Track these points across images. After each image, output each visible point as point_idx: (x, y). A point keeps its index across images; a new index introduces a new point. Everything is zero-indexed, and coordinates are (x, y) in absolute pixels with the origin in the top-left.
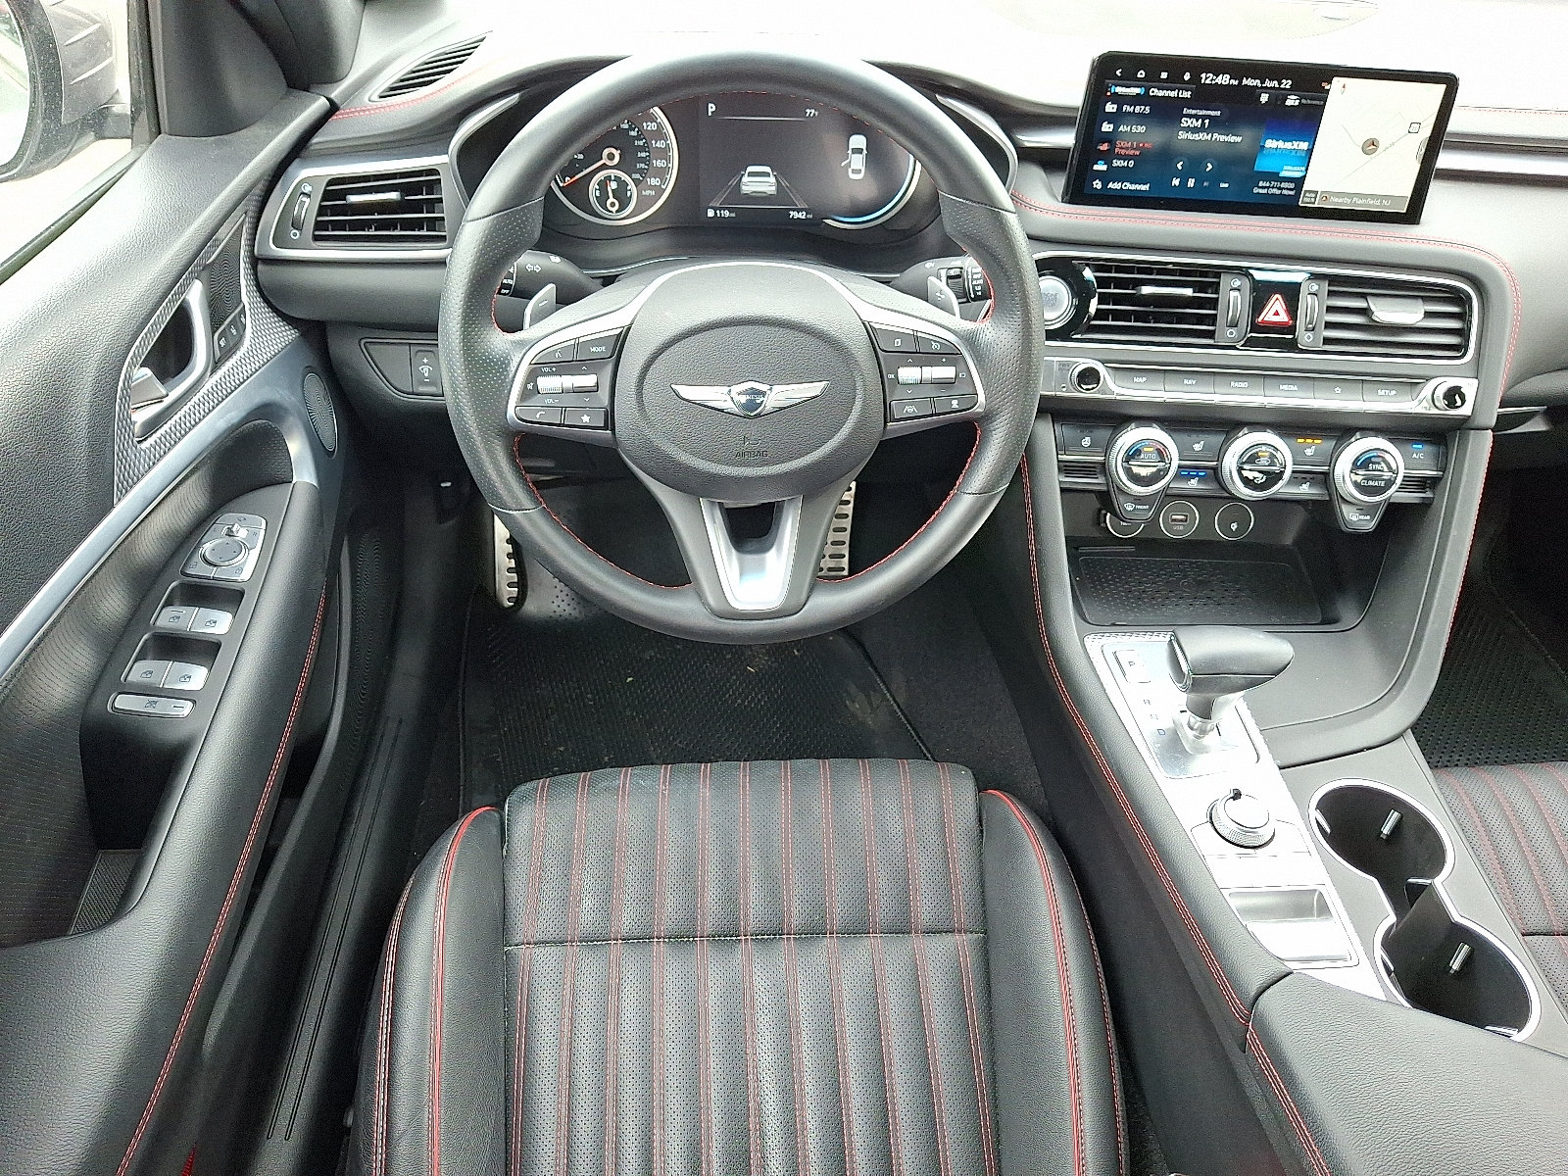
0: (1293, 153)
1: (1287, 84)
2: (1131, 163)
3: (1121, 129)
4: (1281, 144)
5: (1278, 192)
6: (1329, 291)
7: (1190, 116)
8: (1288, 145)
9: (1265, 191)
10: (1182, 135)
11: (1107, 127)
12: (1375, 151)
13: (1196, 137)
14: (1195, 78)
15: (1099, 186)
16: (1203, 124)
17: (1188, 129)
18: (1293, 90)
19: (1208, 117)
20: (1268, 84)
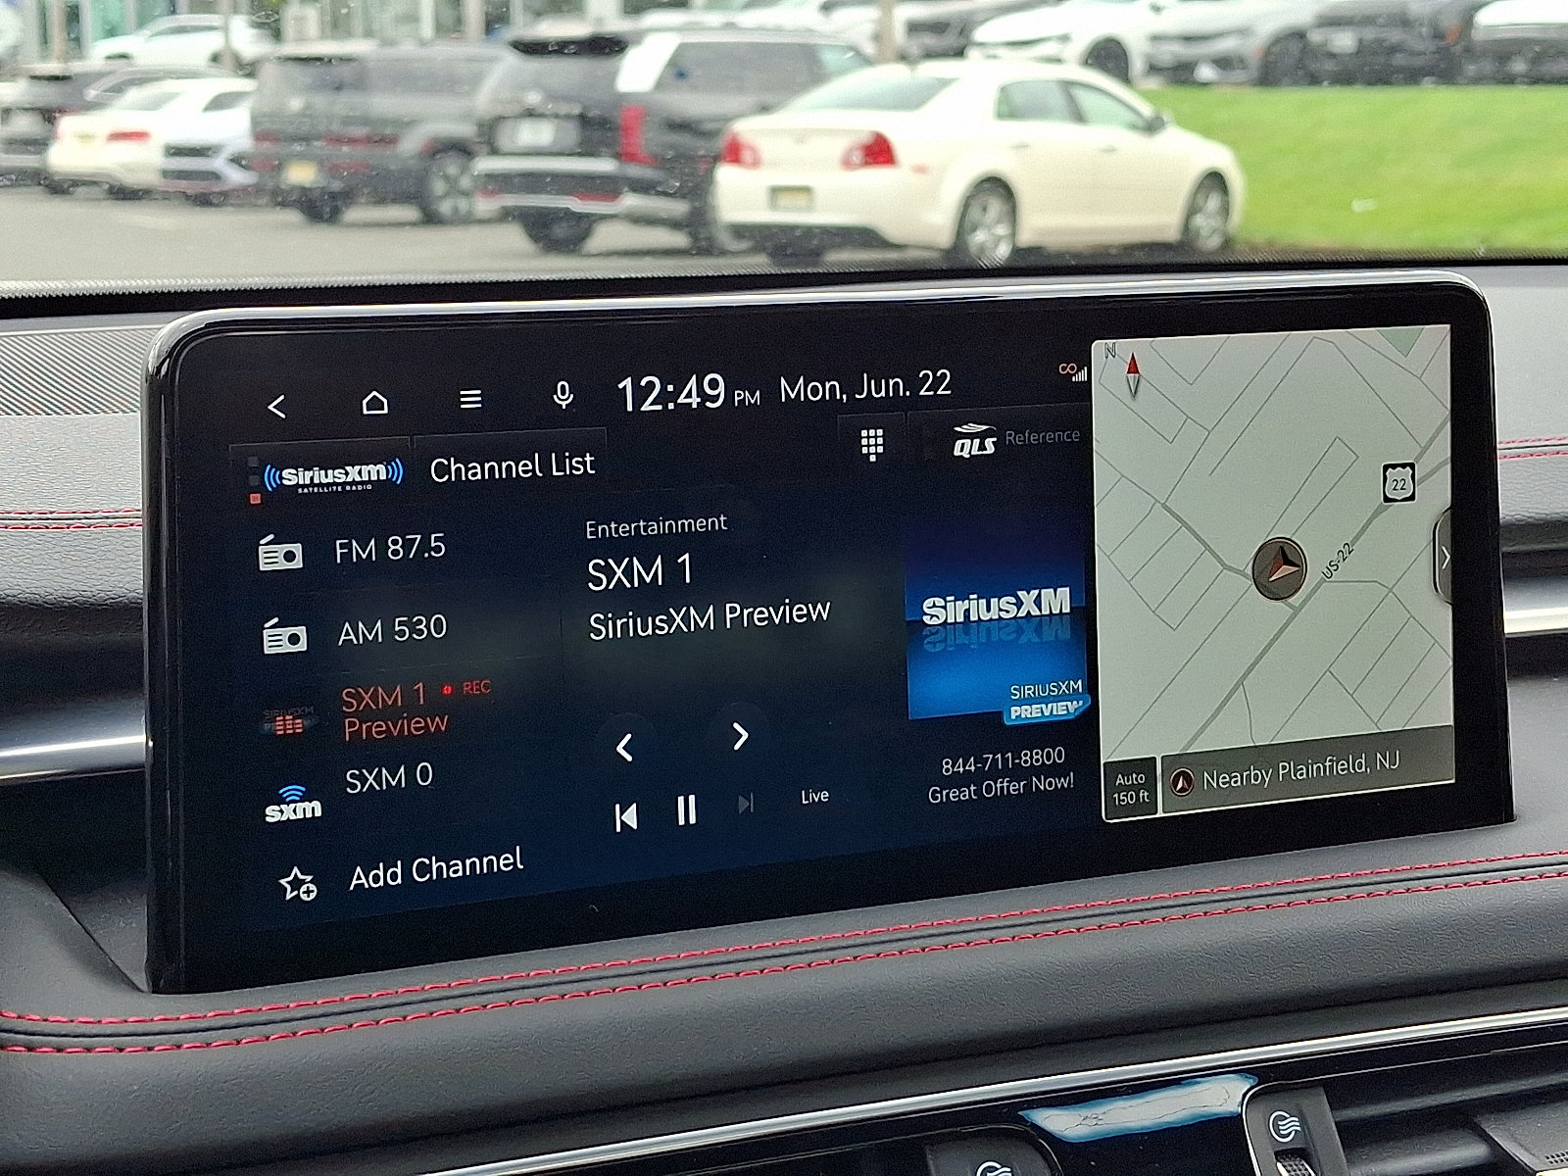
0: (1029, 636)
1: (937, 382)
2: (425, 774)
3: (347, 634)
4: (978, 608)
5: (1015, 788)
6: (1343, 1128)
7: (617, 549)
8: (1003, 607)
9: (967, 793)
10: (603, 628)
11: (279, 640)
12: (1293, 585)
13: (658, 626)
14: (598, 400)
15: (309, 892)
16: (673, 570)
17: (620, 601)
18: (965, 403)
19: (686, 540)
20: (872, 389)
